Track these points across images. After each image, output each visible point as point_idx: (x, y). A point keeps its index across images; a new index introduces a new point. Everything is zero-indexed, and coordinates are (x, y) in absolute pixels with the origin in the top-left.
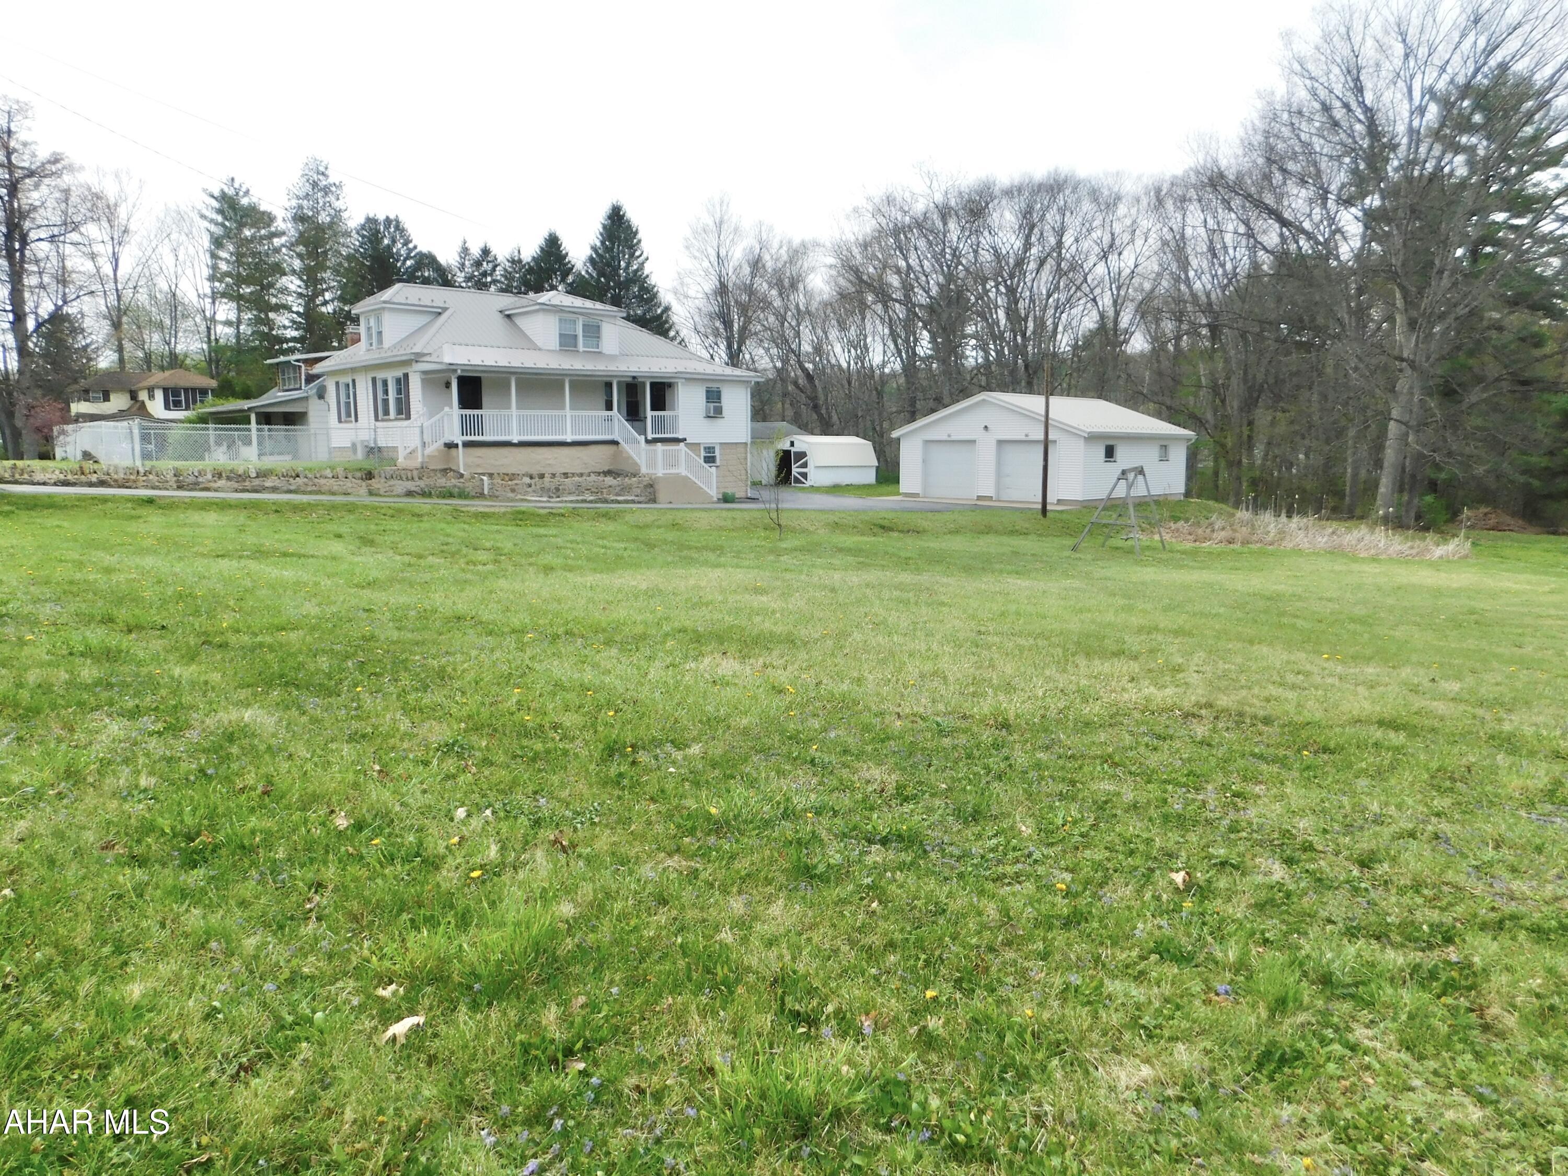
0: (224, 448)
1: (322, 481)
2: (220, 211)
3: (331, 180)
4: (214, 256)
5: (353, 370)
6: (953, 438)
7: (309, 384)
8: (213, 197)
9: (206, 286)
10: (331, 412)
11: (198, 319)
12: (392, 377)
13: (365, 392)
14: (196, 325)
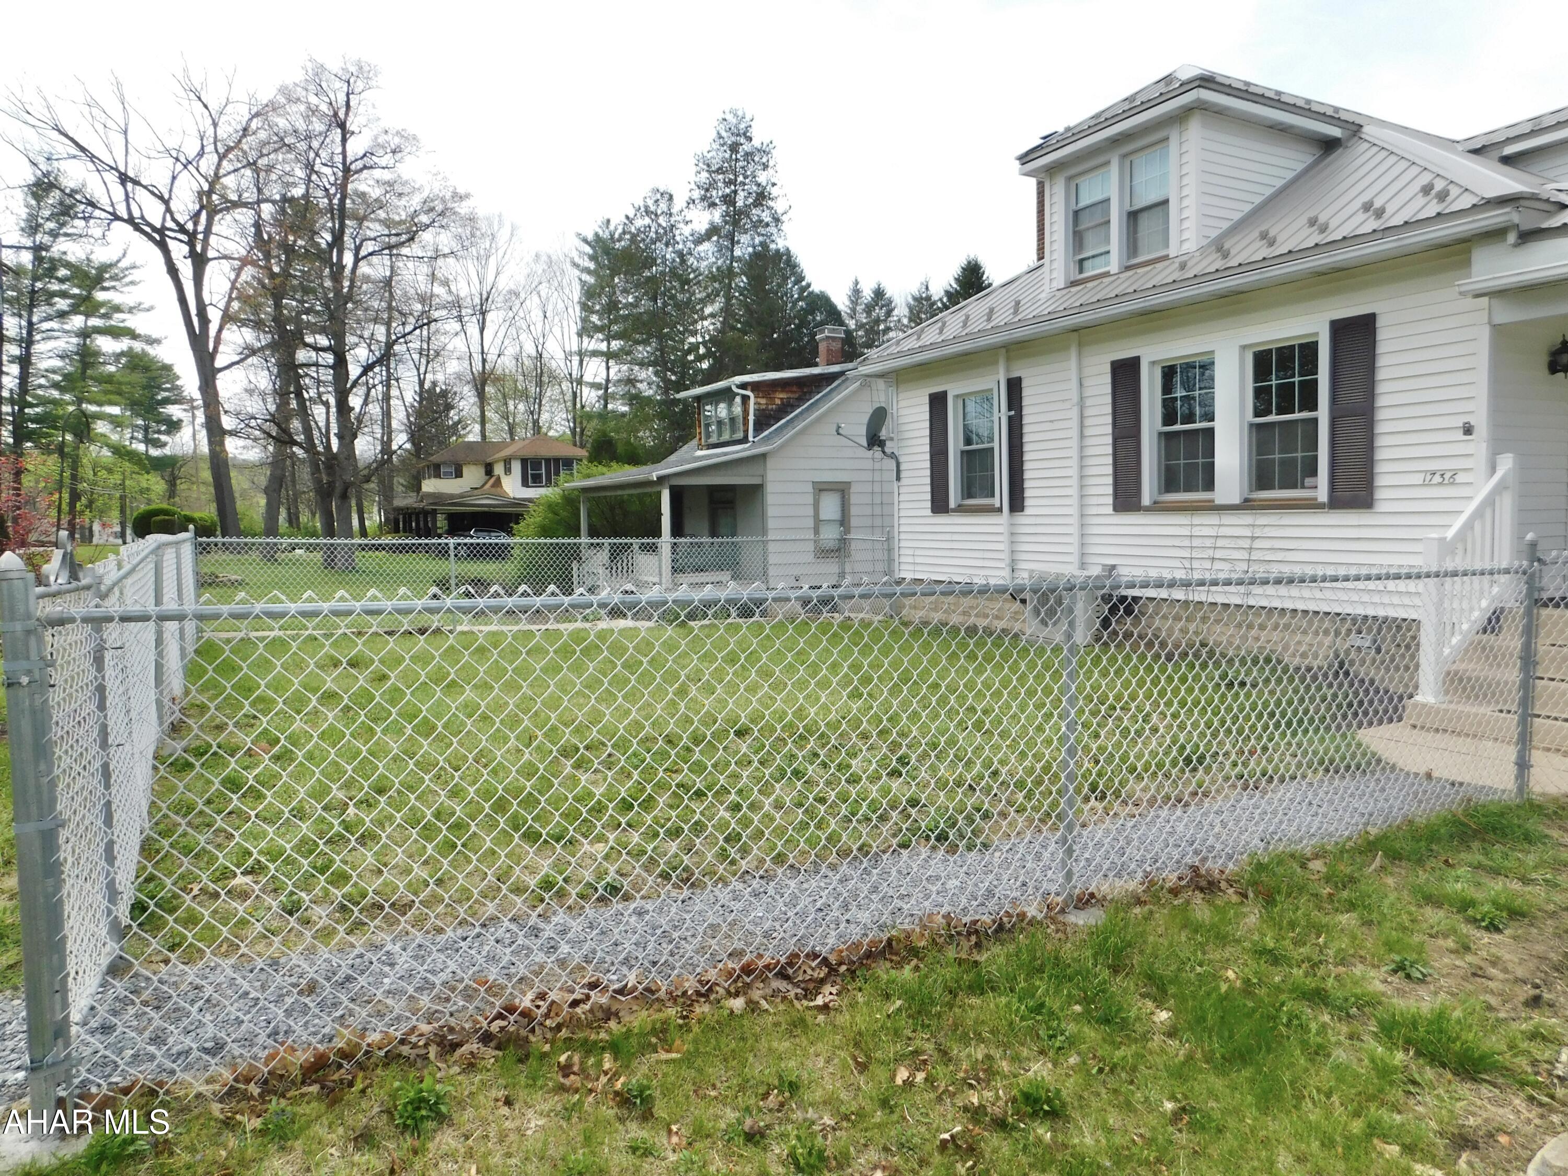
2: (592, 258)
3: (756, 142)
4: (585, 307)
5: (1015, 349)
7: (763, 431)
8: (585, 241)
9: (573, 344)
10: (904, 481)
11: (566, 386)
12: (1244, 348)
13: (1074, 413)
14: (562, 392)
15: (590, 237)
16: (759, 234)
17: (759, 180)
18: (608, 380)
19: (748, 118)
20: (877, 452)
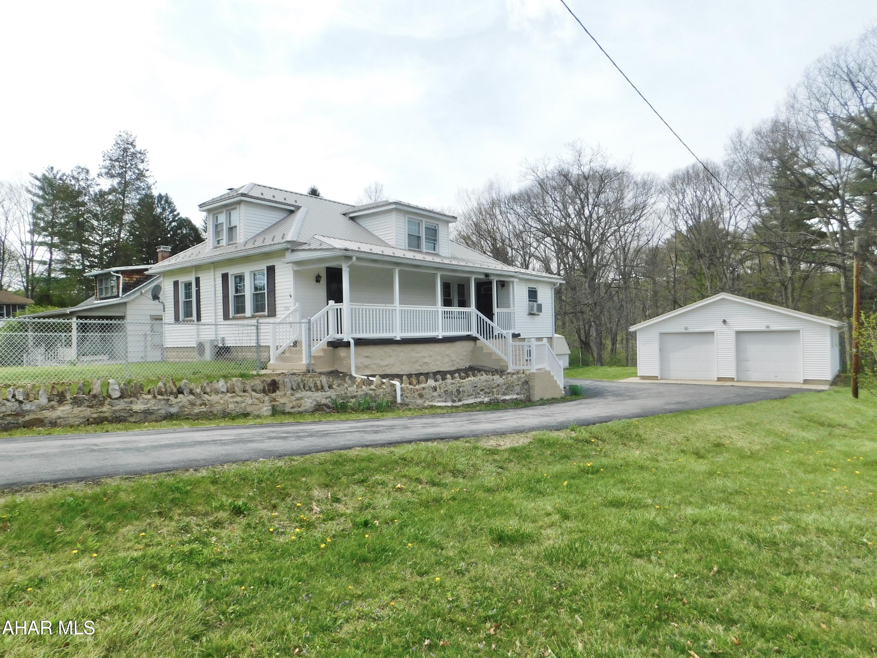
0: (42, 350)
1: (214, 398)
2: (42, 188)
3: (138, 149)
4: (34, 216)
5: (198, 268)
6: (691, 330)
7: (127, 292)
8: (37, 179)
9: (28, 238)
10: (166, 312)
11: (21, 261)
12: (251, 272)
13: (213, 289)
14: (19, 265)
15: (40, 176)
16: (139, 194)
17: (139, 167)
18: (51, 260)
19: (134, 136)
20: (157, 302)
